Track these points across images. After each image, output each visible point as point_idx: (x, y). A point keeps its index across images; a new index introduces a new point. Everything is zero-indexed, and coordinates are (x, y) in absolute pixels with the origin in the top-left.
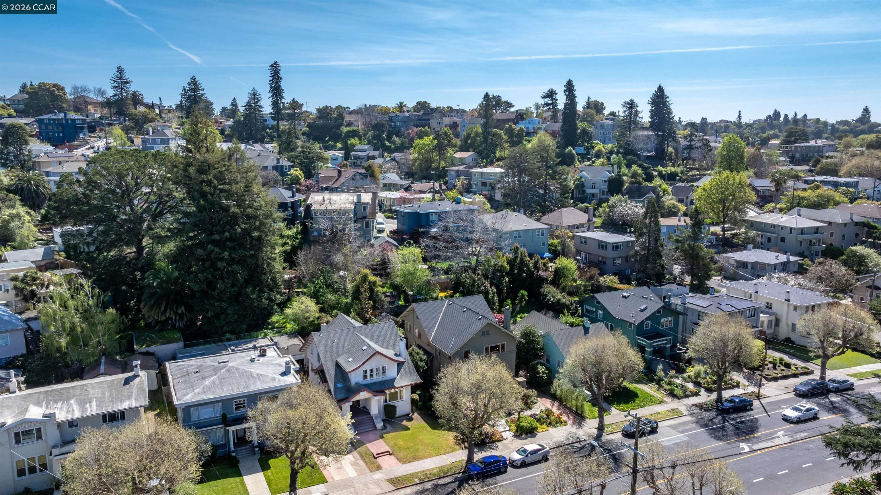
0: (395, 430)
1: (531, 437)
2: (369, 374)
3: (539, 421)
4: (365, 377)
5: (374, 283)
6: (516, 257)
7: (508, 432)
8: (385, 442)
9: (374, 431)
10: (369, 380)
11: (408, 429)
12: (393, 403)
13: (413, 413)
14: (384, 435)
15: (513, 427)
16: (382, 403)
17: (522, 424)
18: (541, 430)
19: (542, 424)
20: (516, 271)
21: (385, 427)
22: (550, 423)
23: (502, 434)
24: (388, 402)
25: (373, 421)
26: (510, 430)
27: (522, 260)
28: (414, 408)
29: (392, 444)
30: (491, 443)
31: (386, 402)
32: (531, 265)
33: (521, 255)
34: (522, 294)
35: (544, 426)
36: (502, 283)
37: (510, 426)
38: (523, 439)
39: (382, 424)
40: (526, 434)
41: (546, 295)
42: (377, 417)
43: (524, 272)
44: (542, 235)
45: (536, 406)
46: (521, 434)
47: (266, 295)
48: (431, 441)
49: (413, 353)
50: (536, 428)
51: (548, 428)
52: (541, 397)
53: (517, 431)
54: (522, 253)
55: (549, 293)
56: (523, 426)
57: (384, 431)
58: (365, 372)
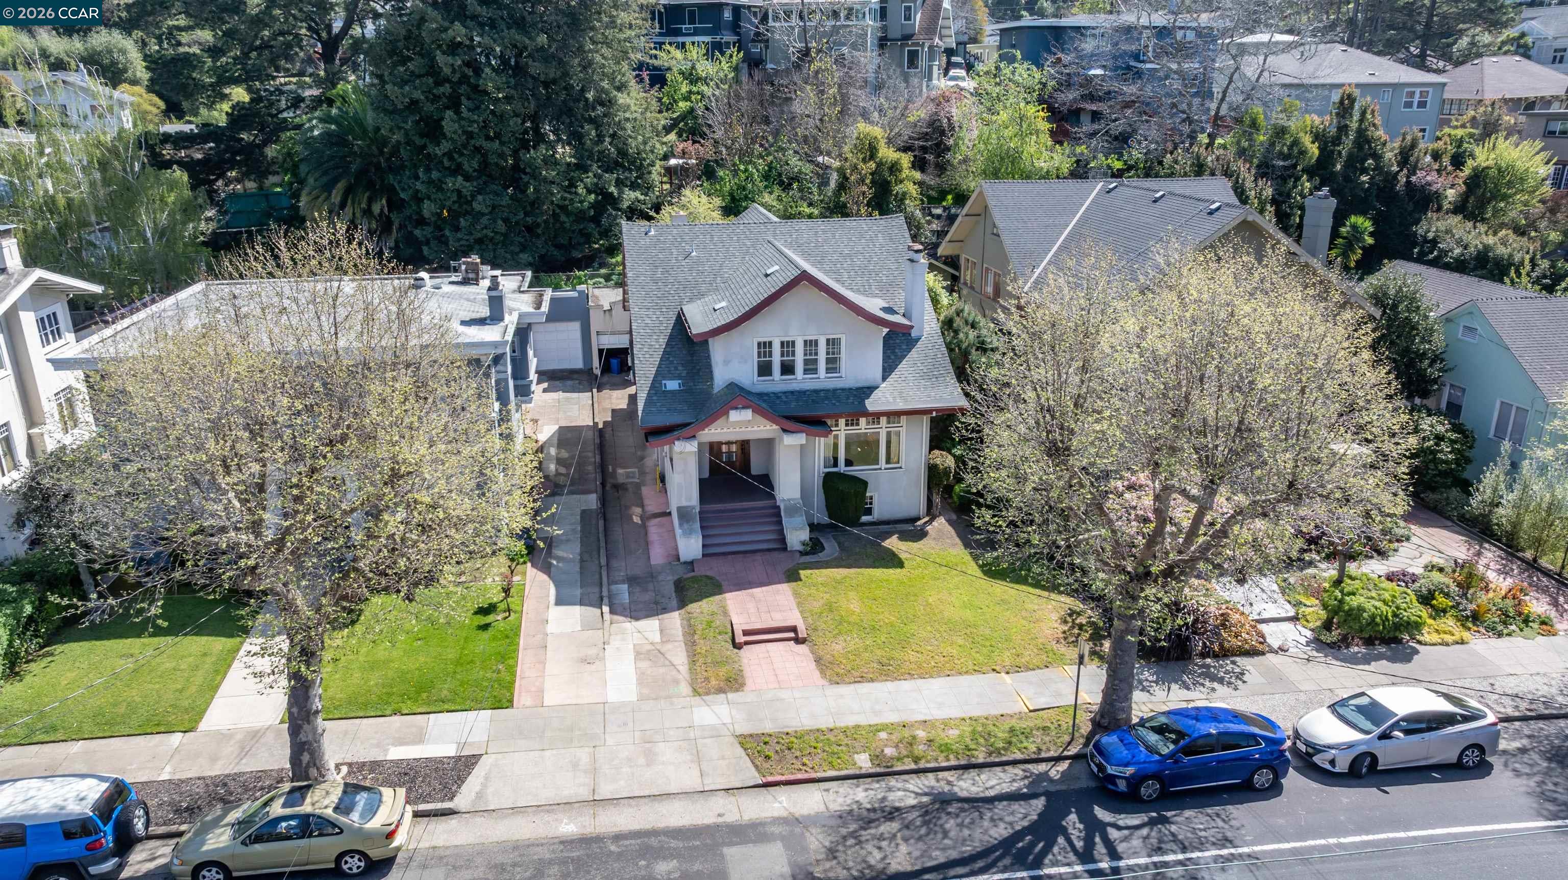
0: (848, 559)
1: (1393, 659)
2: (776, 360)
3: (1426, 599)
4: (765, 369)
5: (894, 168)
6: (1343, 129)
7: (1287, 626)
8: (796, 594)
9: (776, 555)
10: (777, 382)
11: (900, 564)
12: (856, 470)
13: (931, 513)
14: (803, 573)
15: (1315, 612)
16: (819, 468)
17: (1354, 601)
18: (1435, 638)
19: (1439, 612)
20: (1339, 167)
21: (814, 547)
22: (1476, 617)
23: (1263, 627)
24: (842, 467)
25: (780, 523)
26: (1295, 619)
27: (1361, 132)
28: (937, 499)
29: (817, 605)
30: (1216, 656)
31: (836, 464)
32: (1389, 155)
33: (1362, 119)
34: (1354, 227)
35: (1449, 622)
36: (1289, 196)
37: (1298, 604)
38: (1354, 660)
39: (804, 535)
40: (1369, 642)
41: (1434, 242)
42: (793, 510)
43: (1364, 171)
44: (1422, 104)
45: (1405, 549)
46: (1345, 641)
47: (589, 179)
48: (968, 614)
49: (958, 322)
50: (1414, 627)
51: (1466, 635)
52: (1425, 523)
53: (1327, 626)
54: (1363, 113)
55: (1449, 231)
56: (1361, 609)
57: (808, 559)
58: (765, 347)
